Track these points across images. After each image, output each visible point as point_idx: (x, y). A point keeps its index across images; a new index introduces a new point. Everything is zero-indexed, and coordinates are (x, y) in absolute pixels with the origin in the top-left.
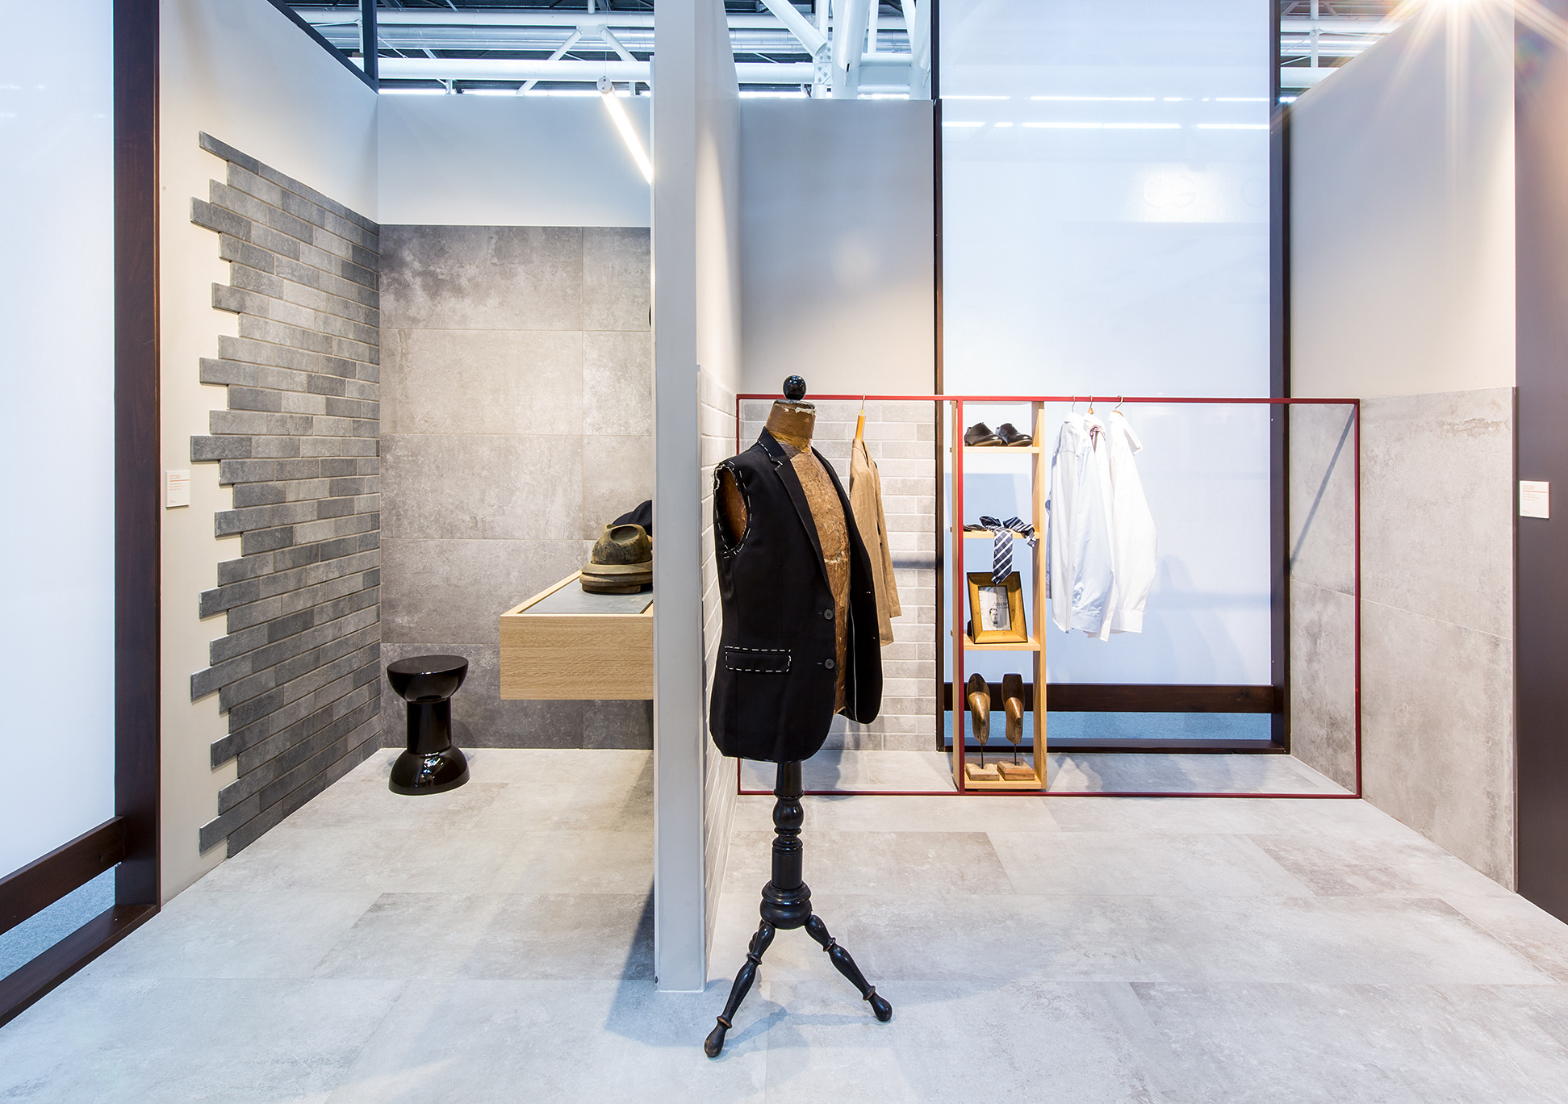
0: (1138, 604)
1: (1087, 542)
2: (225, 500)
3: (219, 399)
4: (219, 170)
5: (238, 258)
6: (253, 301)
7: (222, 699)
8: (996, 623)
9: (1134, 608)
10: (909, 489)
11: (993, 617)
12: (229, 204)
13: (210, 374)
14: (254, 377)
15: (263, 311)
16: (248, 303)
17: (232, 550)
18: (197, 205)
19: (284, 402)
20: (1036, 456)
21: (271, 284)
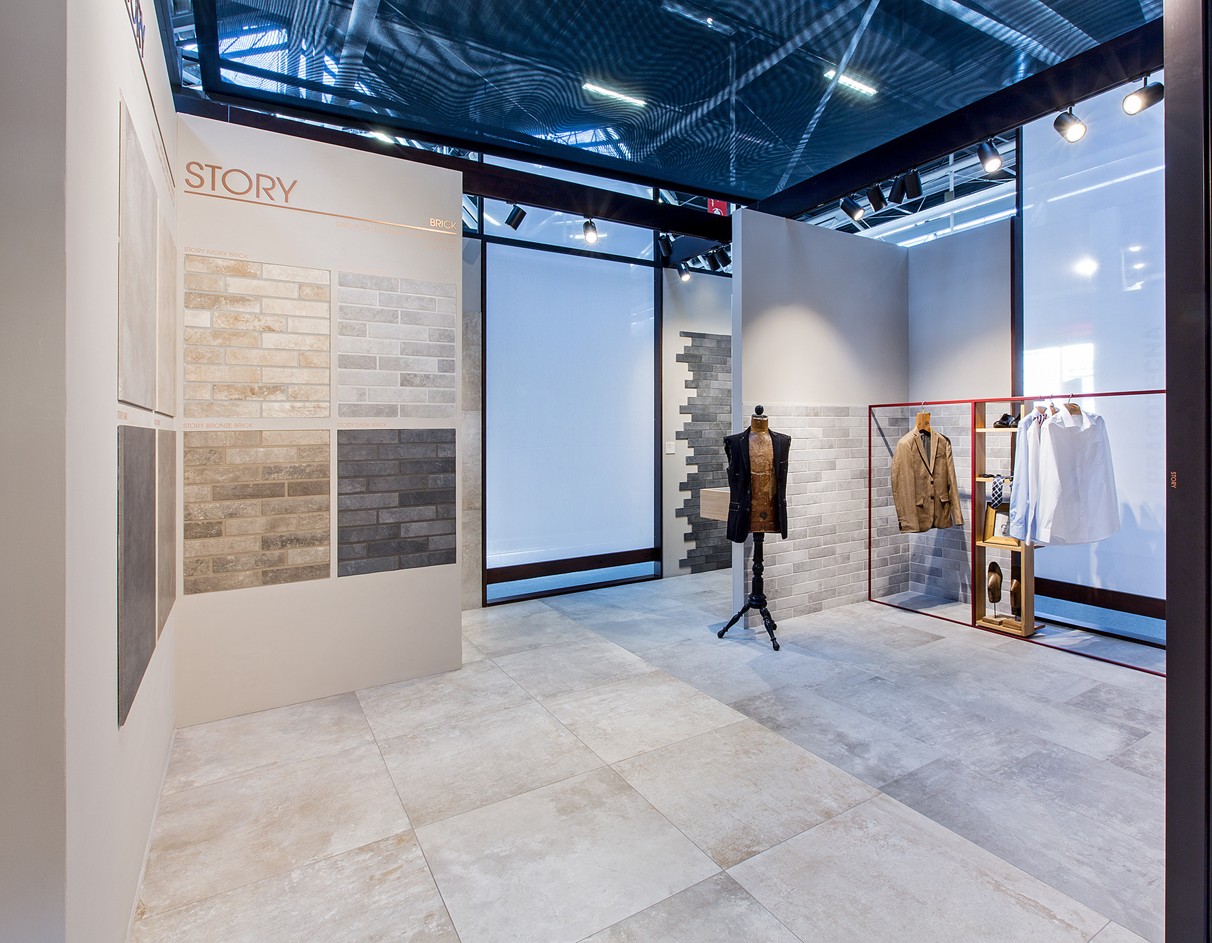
0: (1047, 525)
1: (1018, 485)
2: (691, 452)
3: (688, 418)
4: (688, 342)
5: (696, 369)
6: (703, 383)
7: (688, 519)
8: (1004, 533)
9: (1046, 527)
10: (997, 454)
11: (1003, 530)
12: (692, 352)
13: (683, 410)
14: (704, 410)
15: (708, 386)
16: (700, 384)
17: (694, 469)
18: (678, 355)
19: (718, 418)
20: (1014, 434)
21: (712, 375)
